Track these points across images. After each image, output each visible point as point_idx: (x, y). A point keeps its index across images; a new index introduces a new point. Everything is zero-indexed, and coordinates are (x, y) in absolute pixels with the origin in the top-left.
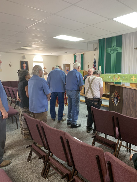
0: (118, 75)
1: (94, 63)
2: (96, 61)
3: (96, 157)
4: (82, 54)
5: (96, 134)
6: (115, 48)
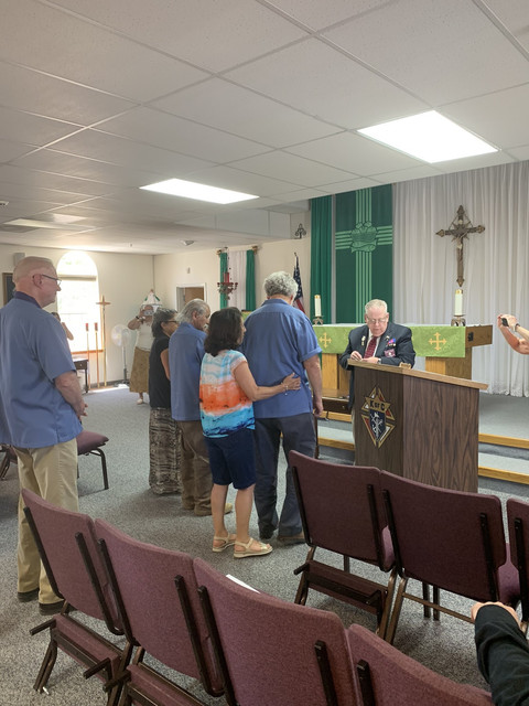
2: (301, 276)
3: (316, 649)
4: (248, 252)
5: (311, 556)
6: (369, 230)
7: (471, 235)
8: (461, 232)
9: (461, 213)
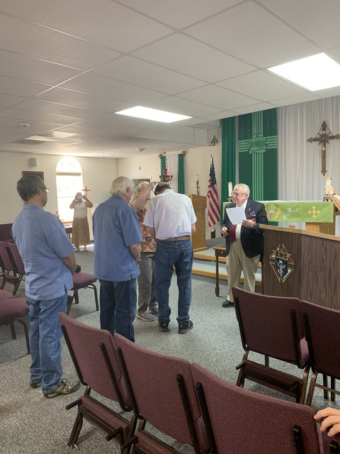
0: (276, 205)
1: (211, 175)
2: (215, 170)
3: (294, 431)
4: (179, 155)
5: (245, 357)
6: (261, 139)
7: (331, 141)
8: (324, 139)
9: (324, 126)
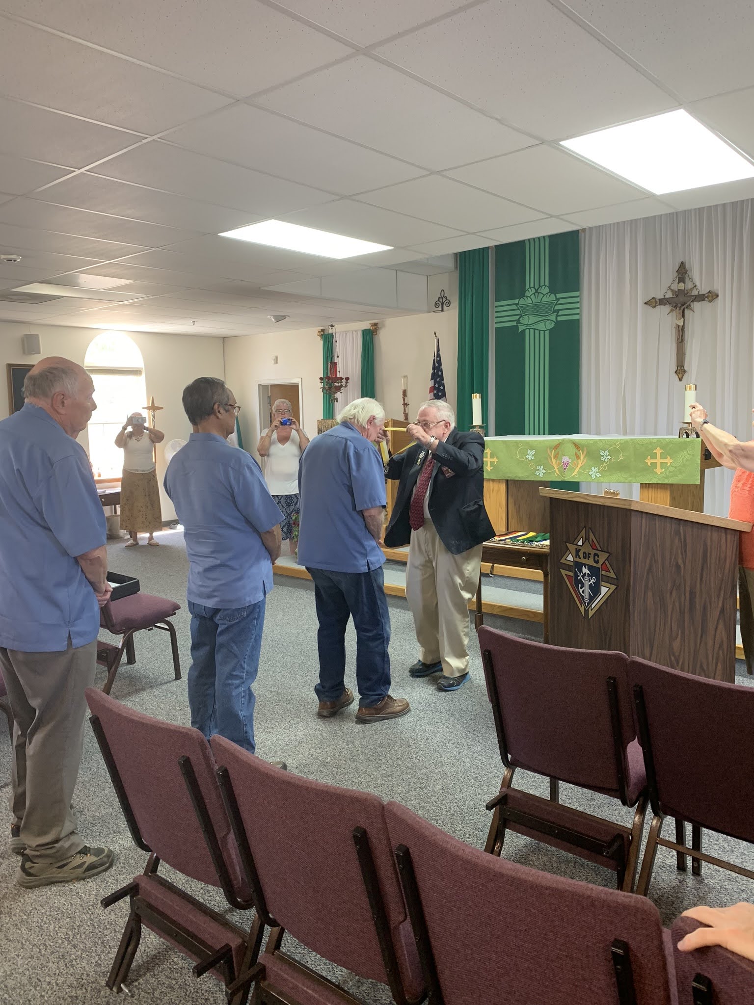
0: (577, 445)
1: (434, 377)
2: (444, 367)
3: (613, 953)
4: (365, 332)
5: (507, 783)
6: (545, 299)
7: (696, 306)
8: (681, 301)
9: (682, 272)
